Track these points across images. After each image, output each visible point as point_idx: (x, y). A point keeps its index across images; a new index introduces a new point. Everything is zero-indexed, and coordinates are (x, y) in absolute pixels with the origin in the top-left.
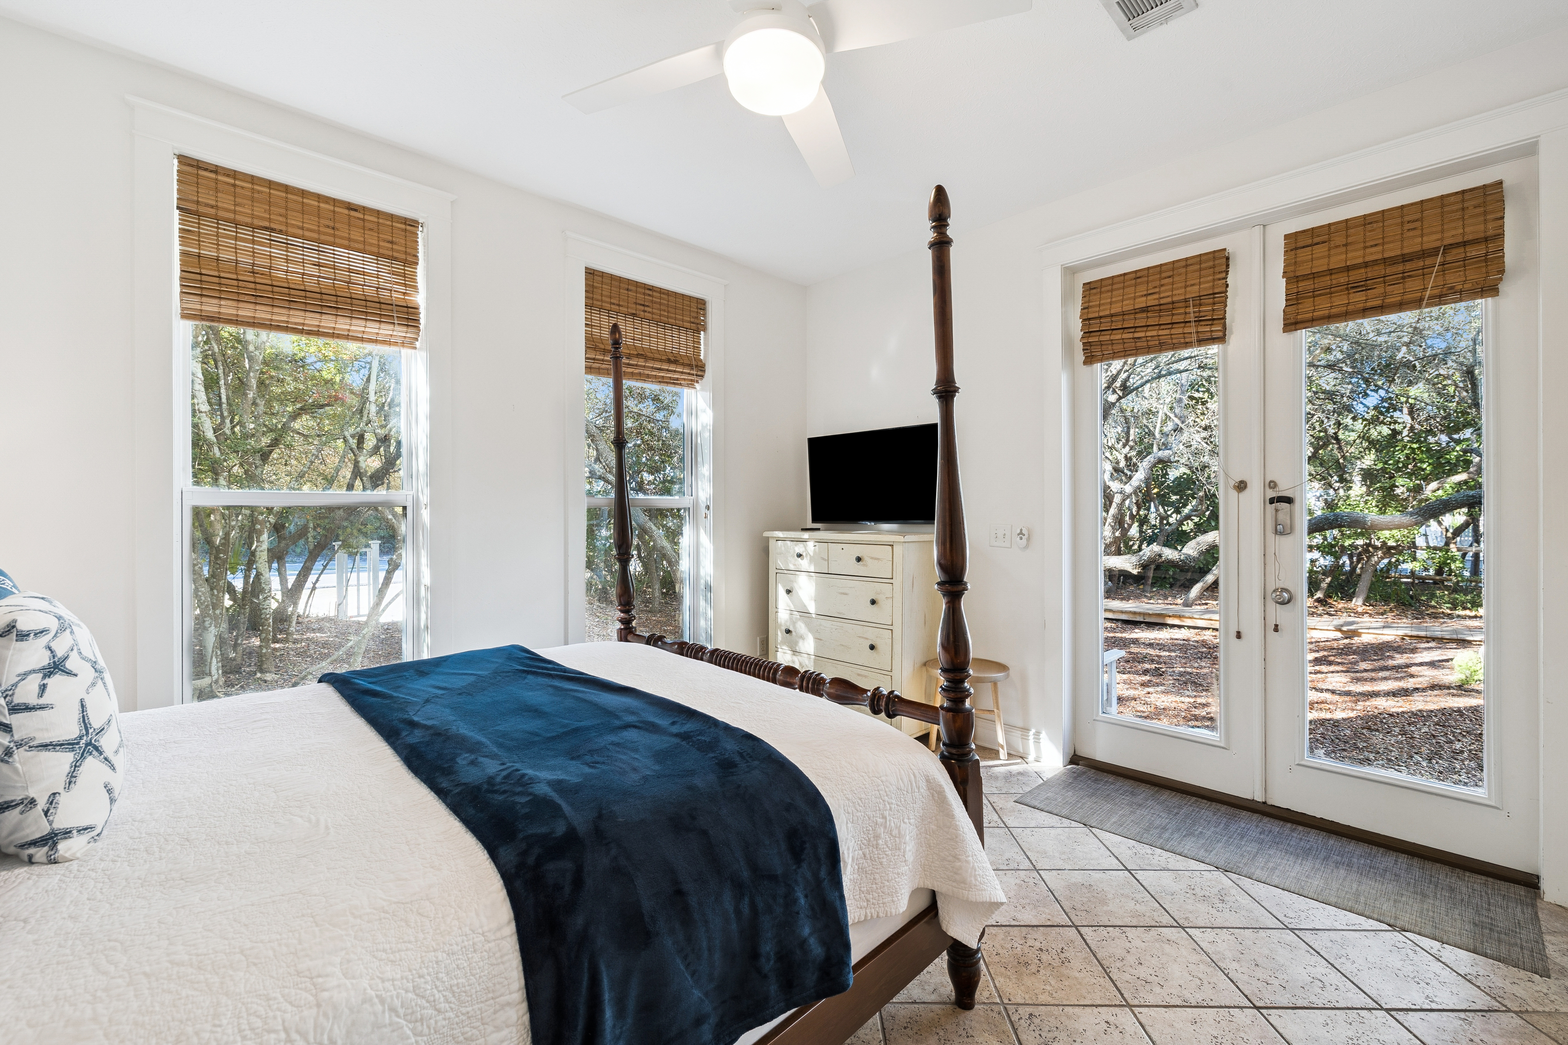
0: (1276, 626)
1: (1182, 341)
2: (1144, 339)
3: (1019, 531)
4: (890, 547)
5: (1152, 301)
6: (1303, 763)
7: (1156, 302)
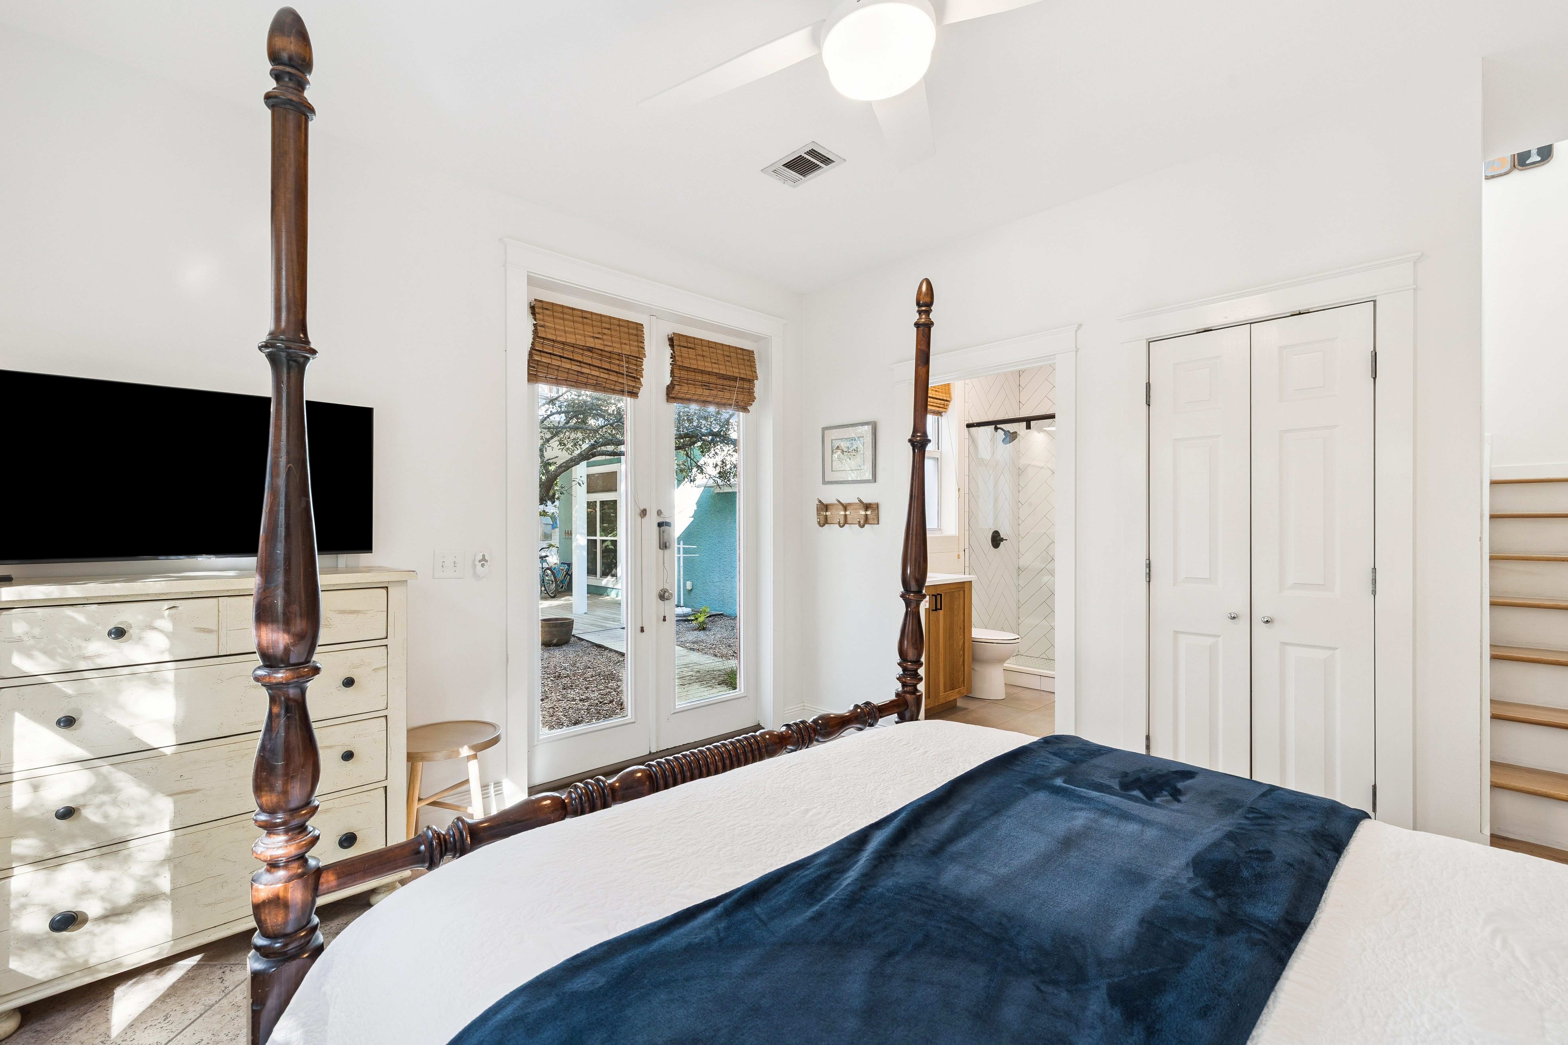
0: (665, 617)
1: (613, 387)
2: (586, 376)
3: (481, 558)
4: (384, 591)
5: (598, 344)
6: (676, 711)
7: (601, 347)
